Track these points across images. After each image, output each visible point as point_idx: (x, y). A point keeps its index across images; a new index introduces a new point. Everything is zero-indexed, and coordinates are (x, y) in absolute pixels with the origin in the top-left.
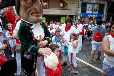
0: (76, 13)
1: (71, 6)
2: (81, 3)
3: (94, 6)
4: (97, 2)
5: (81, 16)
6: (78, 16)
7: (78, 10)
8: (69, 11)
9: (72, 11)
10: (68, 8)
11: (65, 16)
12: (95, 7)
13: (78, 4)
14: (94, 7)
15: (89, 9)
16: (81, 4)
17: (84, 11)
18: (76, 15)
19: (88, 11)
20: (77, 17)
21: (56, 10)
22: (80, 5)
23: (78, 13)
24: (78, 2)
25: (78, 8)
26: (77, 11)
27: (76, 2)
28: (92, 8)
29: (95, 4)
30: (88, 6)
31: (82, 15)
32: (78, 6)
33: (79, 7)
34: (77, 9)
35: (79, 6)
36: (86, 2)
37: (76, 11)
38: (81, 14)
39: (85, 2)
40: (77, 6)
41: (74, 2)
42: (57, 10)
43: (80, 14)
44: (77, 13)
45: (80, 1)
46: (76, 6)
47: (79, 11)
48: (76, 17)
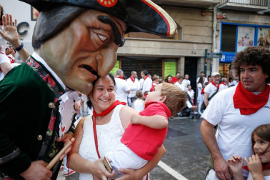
0: (206, 50)
1: (193, 32)
2: (220, 24)
3: (259, 32)
4: (267, 22)
5: (222, 60)
6: (211, 59)
7: (212, 44)
8: (186, 45)
9: (195, 45)
10: (184, 38)
11: (176, 59)
12: (264, 37)
13: (212, 28)
14: (259, 37)
15: (245, 40)
16: (220, 28)
17: (229, 45)
18: (208, 57)
19: (243, 45)
20: (209, 62)
21: (149, 43)
22: (218, 31)
23: (212, 52)
24: (213, 21)
25: (212, 37)
26: (210, 46)
27: (206, 23)
28: (252, 39)
29: (261, 27)
30: (241, 33)
31: (224, 57)
32: (213, 32)
33: (215, 36)
34: (208, 41)
35: (215, 33)
36: (235, 23)
37: (206, 47)
38: (220, 55)
39: (231, 22)
40: (210, 34)
41: (201, 23)
42: (153, 43)
43: (218, 54)
44: (209, 52)
45: (218, 19)
46: (204, 32)
47: (214, 46)
48: (205, 63)
